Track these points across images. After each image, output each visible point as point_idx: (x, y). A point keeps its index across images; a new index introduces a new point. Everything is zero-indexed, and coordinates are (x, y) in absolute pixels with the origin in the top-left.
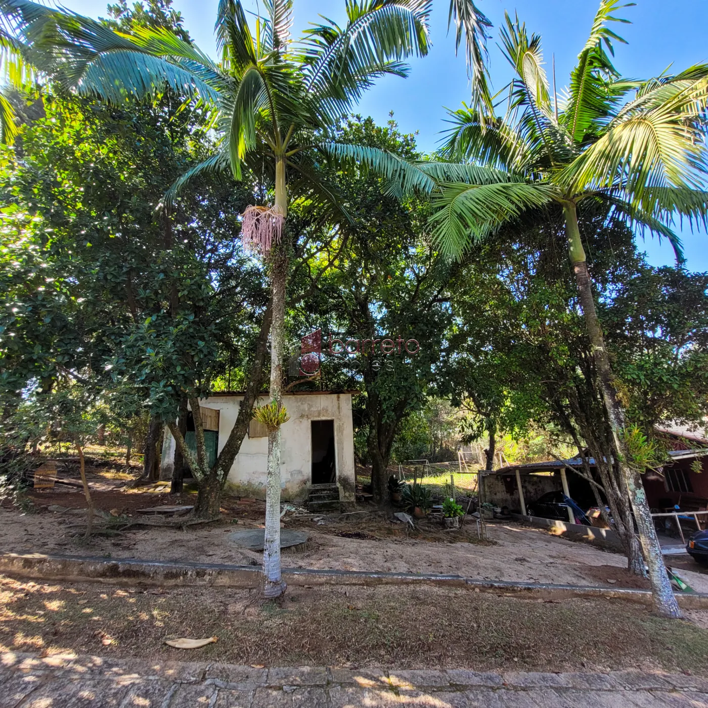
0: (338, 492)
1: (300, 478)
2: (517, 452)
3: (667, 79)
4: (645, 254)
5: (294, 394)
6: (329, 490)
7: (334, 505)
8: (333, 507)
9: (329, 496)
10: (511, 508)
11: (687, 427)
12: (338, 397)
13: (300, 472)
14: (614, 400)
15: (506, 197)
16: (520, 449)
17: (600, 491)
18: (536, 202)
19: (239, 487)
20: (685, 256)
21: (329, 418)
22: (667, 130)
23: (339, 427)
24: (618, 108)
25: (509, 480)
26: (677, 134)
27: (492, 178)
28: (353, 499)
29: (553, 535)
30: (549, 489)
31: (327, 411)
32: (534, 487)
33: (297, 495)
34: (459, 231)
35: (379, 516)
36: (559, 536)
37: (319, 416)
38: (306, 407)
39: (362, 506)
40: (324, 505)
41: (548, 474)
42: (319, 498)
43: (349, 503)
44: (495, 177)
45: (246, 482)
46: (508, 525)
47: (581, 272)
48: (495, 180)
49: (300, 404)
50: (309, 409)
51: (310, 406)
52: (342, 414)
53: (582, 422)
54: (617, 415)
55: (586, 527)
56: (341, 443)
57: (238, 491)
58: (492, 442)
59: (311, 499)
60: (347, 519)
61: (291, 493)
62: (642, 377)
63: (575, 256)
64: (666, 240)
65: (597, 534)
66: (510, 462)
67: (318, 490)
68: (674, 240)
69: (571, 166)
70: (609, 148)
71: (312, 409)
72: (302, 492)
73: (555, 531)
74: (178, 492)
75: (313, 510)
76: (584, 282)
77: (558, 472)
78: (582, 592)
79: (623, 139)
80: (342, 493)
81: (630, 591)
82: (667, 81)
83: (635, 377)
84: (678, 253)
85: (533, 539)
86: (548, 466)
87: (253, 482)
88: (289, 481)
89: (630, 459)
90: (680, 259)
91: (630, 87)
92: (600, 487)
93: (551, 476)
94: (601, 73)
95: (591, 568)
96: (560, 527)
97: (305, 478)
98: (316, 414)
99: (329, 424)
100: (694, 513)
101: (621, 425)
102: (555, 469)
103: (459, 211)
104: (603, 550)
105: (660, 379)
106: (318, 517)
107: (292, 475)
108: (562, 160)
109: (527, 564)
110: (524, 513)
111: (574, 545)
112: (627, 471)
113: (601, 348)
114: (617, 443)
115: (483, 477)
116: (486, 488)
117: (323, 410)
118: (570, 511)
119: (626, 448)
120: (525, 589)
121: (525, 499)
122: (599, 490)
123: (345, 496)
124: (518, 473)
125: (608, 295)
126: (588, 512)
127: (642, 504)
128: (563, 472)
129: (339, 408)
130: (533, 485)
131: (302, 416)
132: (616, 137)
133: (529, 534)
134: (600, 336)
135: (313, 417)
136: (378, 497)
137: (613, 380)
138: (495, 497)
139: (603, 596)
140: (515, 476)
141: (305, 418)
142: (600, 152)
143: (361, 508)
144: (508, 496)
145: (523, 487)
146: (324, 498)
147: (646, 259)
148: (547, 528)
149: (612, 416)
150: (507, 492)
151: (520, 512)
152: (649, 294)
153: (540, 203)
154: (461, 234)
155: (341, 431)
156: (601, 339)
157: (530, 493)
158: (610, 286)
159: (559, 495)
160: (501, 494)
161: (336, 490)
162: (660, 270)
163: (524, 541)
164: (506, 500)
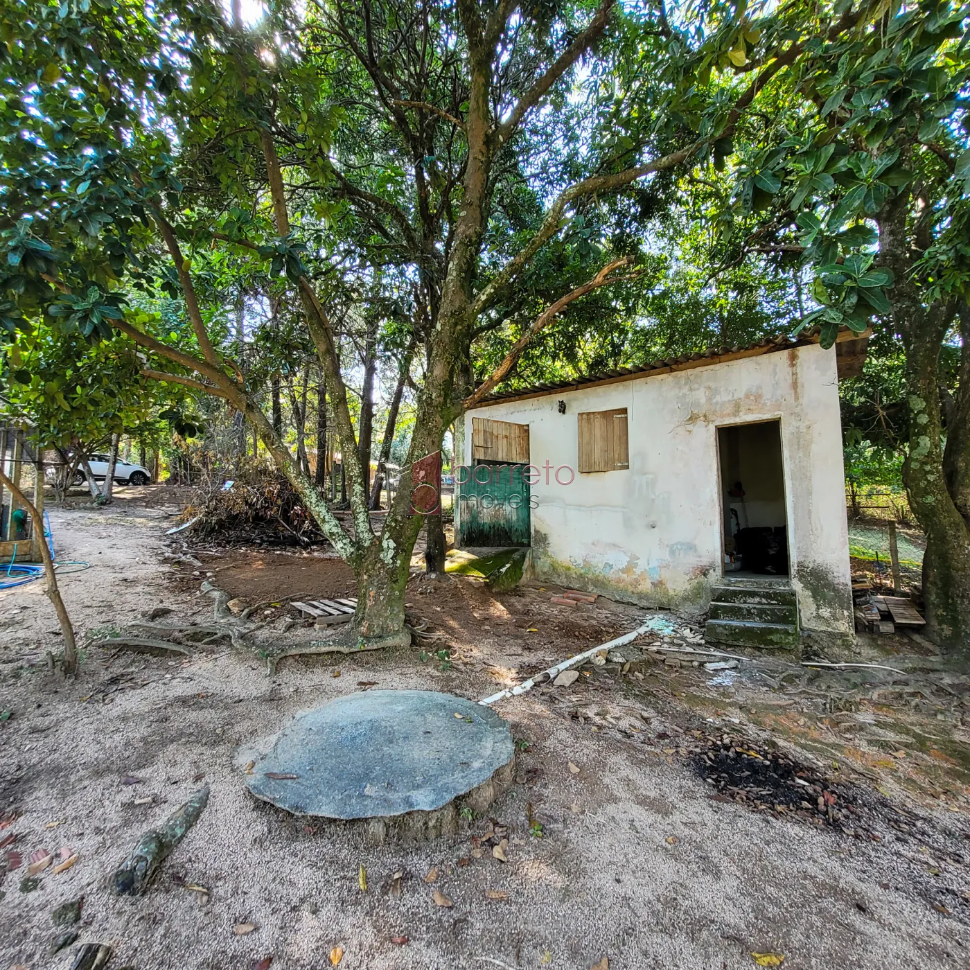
0: (793, 603)
1: (692, 561)
5: (672, 370)
6: (767, 596)
7: (774, 638)
8: (772, 642)
9: (761, 613)
12: (793, 358)
13: (691, 547)
19: (569, 569)
21: (766, 416)
23: (798, 435)
28: (844, 626)
31: (758, 397)
33: (685, 599)
35: (940, 691)
37: (736, 412)
38: (701, 395)
39: (881, 648)
40: (747, 633)
42: (735, 613)
43: (830, 634)
45: (580, 561)
49: (685, 390)
50: (709, 400)
51: (713, 392)
52: (804, 401)
56: (804, 476)
57: (567, 577)
59: (714, 613)
60: (811, 681)
61: (671, 592)
67: (735, 594)
71: (718, 398)
72: (698, 592)
74: (434, 571)
75: (715, 641)
80: (807, 609)
87: (594, 562)
88: (667, 566)
97: (705, 561)
98: (729, 409)
99: (767, 433)
106: (725, 660)
107: (672, 552)
117: (747, 396)
123: (819, 617)
129: (795, 385)
131: (692, 419)
135: (722, 416)
136: (947, 631)
141: (700, 423)
143: (873, 652)
146: (749, 614)
155: (803, 444)
161: (789, 600)
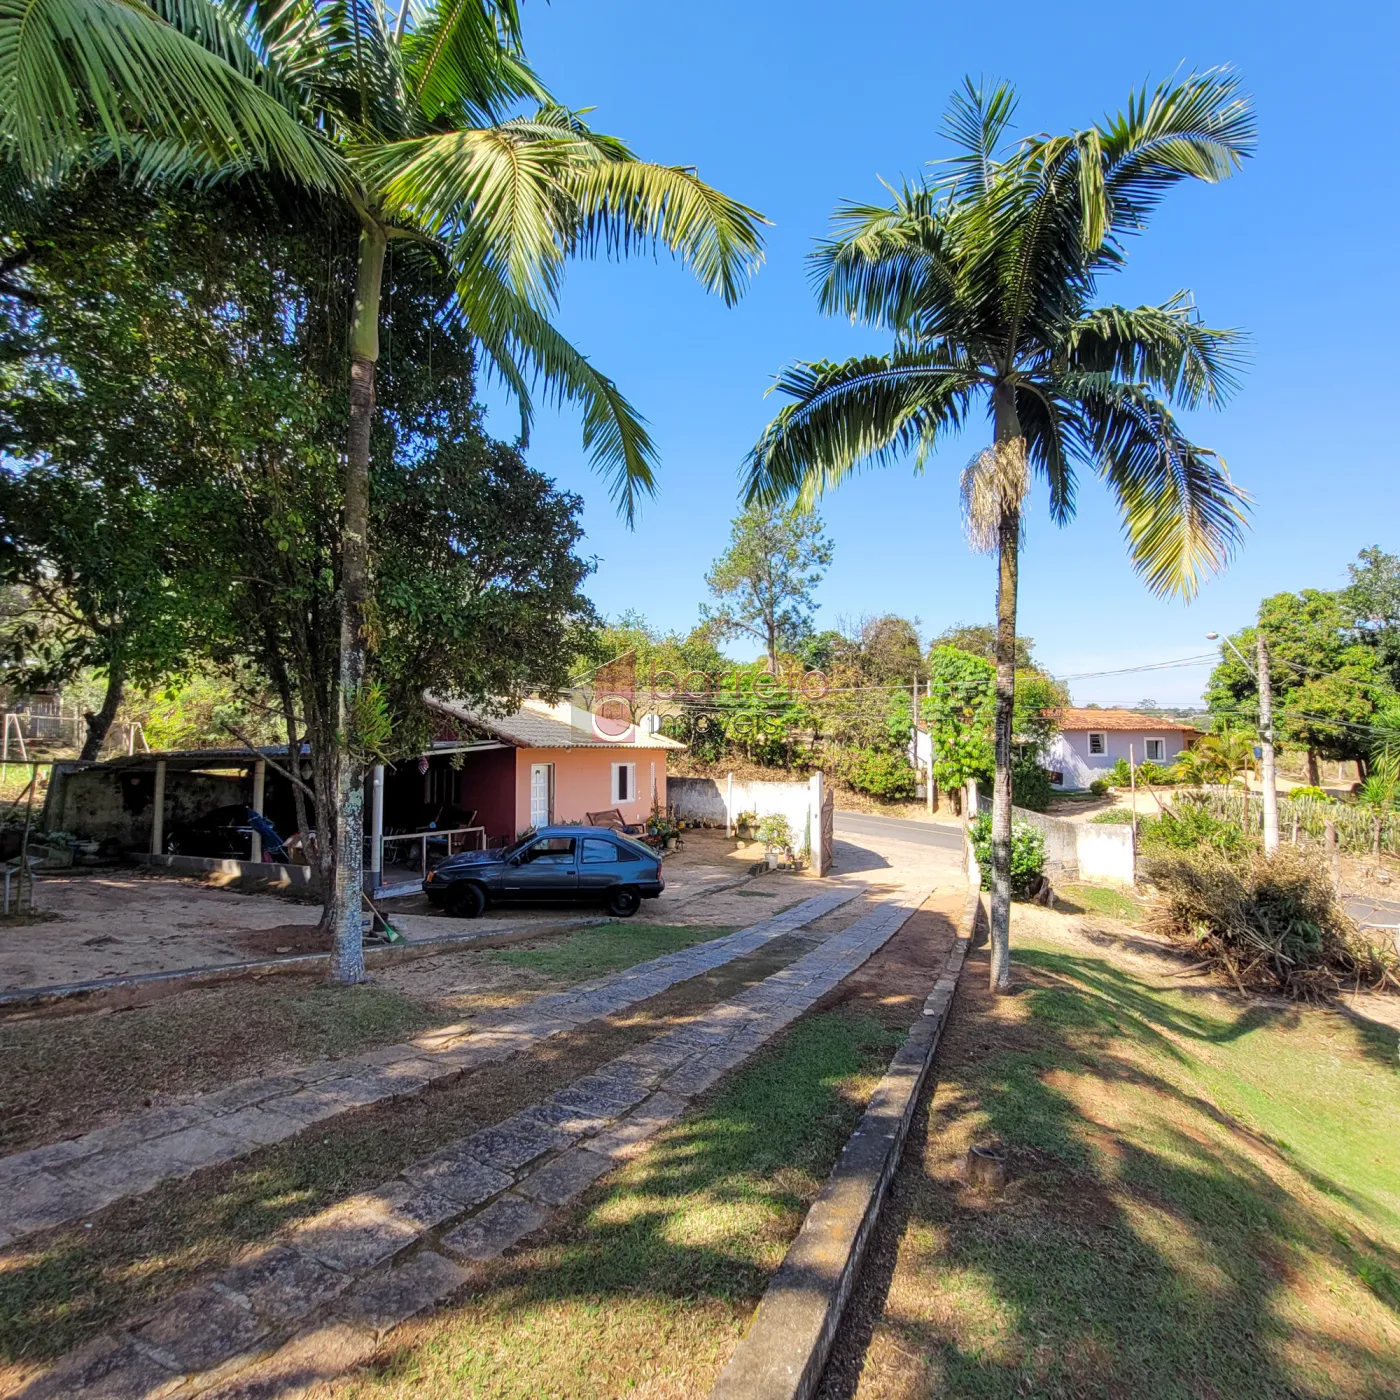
2: (178, 727)
3: (581, 126)
4: (484, 410)
10: (129, 840)
11: (463, 702)
14: (355, 635)
15: (229, 107)
16: (188, 720)
17: (308, 801)
18: (301, 172)
20: (531, 438)
22: (531, 191)
24: (506, 116)
25: (135, 782)
26: (540, 208)
27: (213, 37)
29: (209, 888)
30: (227, 800)
32: (195, 798)
34: (50, 85)
36: (222, 889)
41: (233, 772)
44: (223, 41)
46: (107, 878)
47: (361, 379)
48: (220, 48)
53: (304, 672)
54: (354, 662)
55: (277, 867)
58: (114, 697)
62: (414, 608)
63: (359, 341)
64: (515, 399)
65: (295, 875)
66: (153, 746)
68: (525, 406)
69: (391, 147)
70: (453, 159)
73: (216, 879)
76: (362, 401)
77: (252, 767)
78: (207, 978)
79: (476, 158)
81: (300, 959)
82: (579, 129)
83: (403, 603)
84: (525, 430)
85: (159, 898)
86: (231, 755)
89: (353, 739)
90: (524, 442)
91: (533, 92)
92: (308, 791)
93: (239, 778)
94: (497, 18)
95: (252, 935)
96: (230, 870)
100: (449, 832)
101: (355, 681)
102: (247, 760)
103: (65, 33)
104: (299, 903)
105: (439, 617)
108: (384, 126)
109: (112, 947)
110: (157, 849)
111: (244, 901)
112: (344, 758)
113: (358, 538)
114: (342, 712)
115: (66, 776)
116: (69, 798)
118: (257, 839)
119: (352, 723)
120: (71, 996)
121: (166, 823)
122: (306, 796)
124: (161, 768)
125: (411, 453)
126: (290, 840)
127: (353, 814)
128: (261, 768)
130: (194, 793)
132: (467, 148)
133: (152, 891)
134: (363, 515)
137: (363, 601)
138: (89, 819)
139: (247, 977)
140: (153, 775)
142: (438, 156)
144: (127, 819)
145: (167, 797)
147: (484, 418)
148: (202, 874)
149: (345, 664)
150: (125, 809)
151: (146, 847)
152: (463, 474)
153: (308, 180)
154: (55, 99)
156: (364, 521)
157: (184, 809)
158: (417, 438)
159: (242, 813)
160: (109, 809)
162: (496, 446)
163: (134, 905)
164: (118, 827)
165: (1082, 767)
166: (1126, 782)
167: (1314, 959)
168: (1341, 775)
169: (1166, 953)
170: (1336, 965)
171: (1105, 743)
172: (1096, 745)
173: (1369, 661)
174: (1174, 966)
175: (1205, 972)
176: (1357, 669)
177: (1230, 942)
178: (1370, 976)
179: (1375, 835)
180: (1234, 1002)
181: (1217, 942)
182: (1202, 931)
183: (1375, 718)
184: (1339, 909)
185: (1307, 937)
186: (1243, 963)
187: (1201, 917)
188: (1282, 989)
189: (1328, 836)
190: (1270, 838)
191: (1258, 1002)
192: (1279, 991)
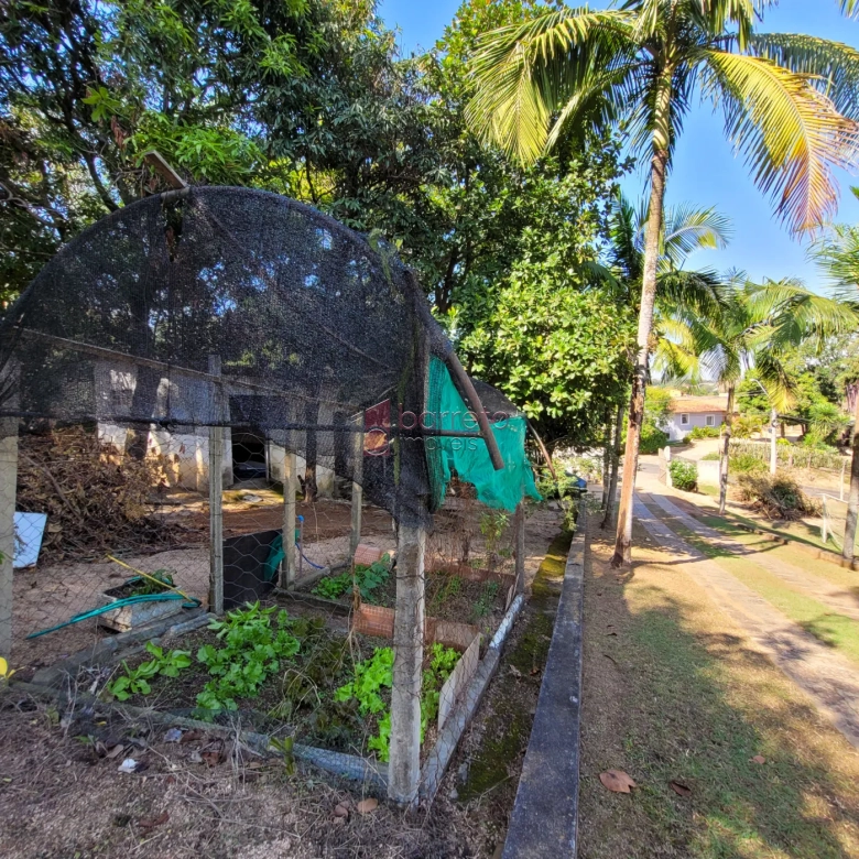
165: (679, 431)
166: (699, 437)
167: (793, 507)
168: (794, 431)
169: (743, 507)
170: (800, 509)
171: (689, 419)
172: (684, 421)
173: (811, 380)
174: (747, 511)
175: (757, 512)
176: (806, 385)
177: (765, 503)
178: (811, 512)
179: (809, 460)
180: (769, 522)
181: (760, 503)
182: (755, 499)
183: (812, 408)
184: (802, 491)
185: (791, 500)
186: (770, 509)
187: (755, 495)
188: (783, 517)
189: (790, 460)
190: (773, 465)
191: (775, 521)
192: (781, 518)
